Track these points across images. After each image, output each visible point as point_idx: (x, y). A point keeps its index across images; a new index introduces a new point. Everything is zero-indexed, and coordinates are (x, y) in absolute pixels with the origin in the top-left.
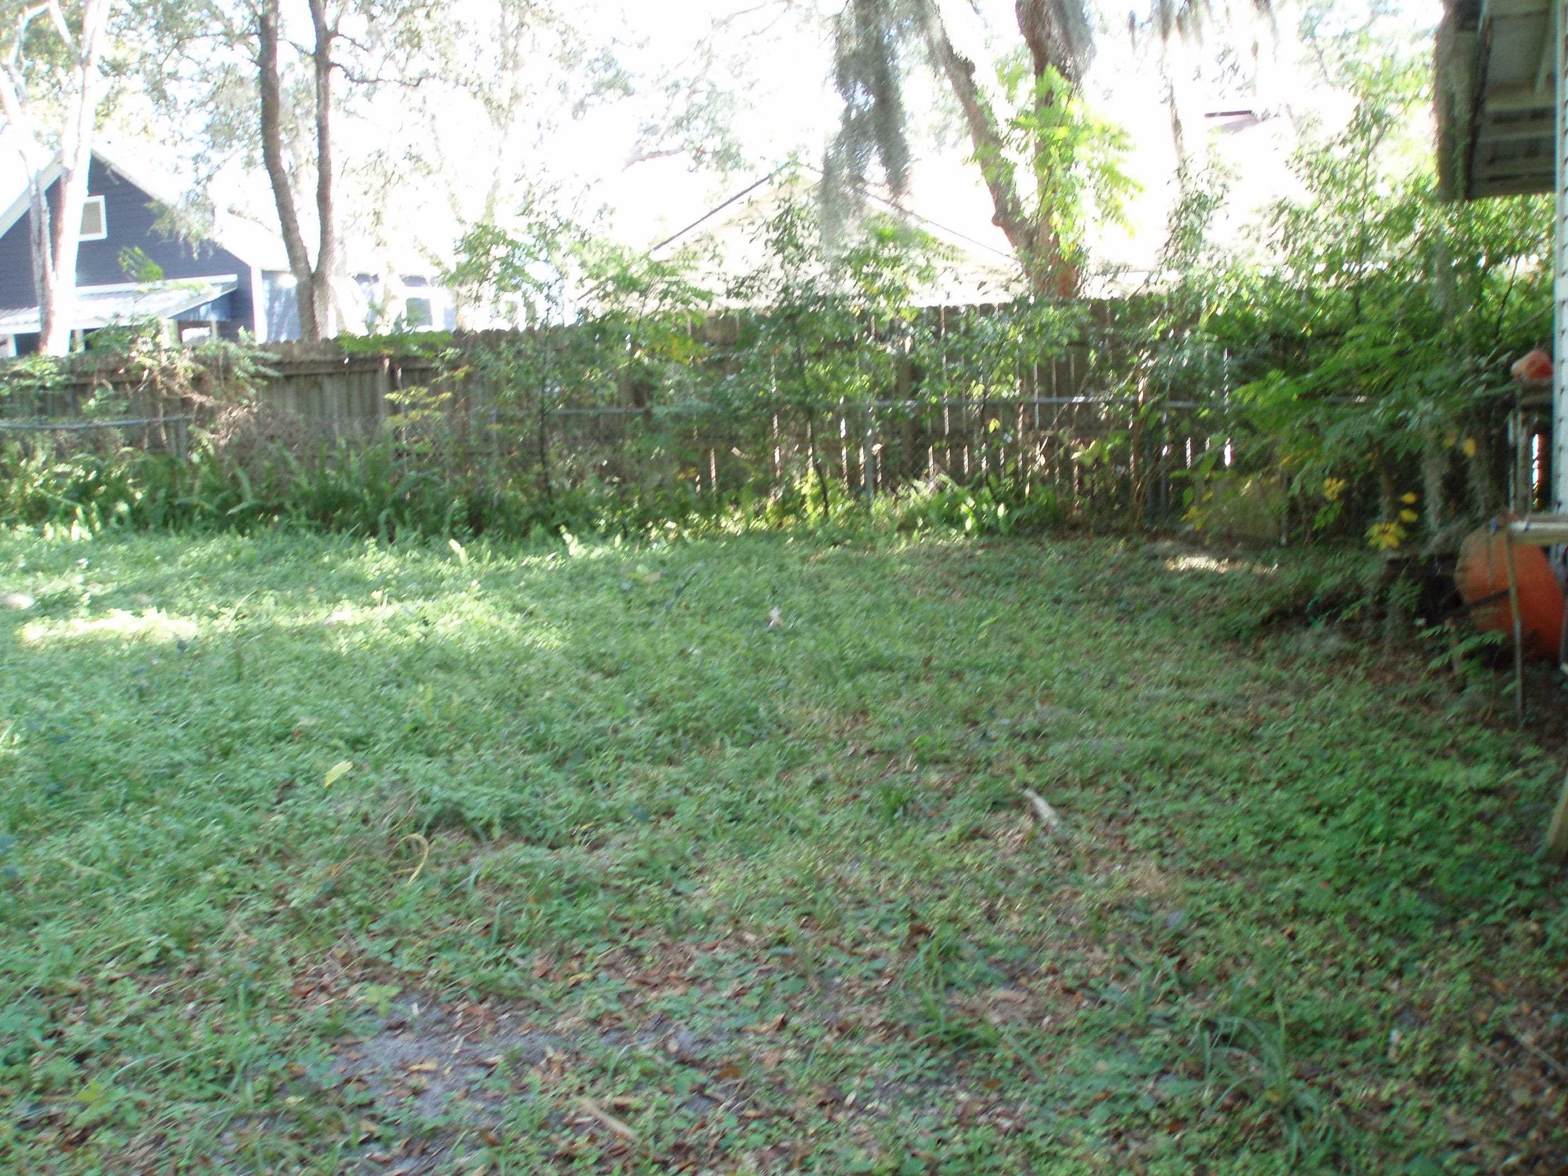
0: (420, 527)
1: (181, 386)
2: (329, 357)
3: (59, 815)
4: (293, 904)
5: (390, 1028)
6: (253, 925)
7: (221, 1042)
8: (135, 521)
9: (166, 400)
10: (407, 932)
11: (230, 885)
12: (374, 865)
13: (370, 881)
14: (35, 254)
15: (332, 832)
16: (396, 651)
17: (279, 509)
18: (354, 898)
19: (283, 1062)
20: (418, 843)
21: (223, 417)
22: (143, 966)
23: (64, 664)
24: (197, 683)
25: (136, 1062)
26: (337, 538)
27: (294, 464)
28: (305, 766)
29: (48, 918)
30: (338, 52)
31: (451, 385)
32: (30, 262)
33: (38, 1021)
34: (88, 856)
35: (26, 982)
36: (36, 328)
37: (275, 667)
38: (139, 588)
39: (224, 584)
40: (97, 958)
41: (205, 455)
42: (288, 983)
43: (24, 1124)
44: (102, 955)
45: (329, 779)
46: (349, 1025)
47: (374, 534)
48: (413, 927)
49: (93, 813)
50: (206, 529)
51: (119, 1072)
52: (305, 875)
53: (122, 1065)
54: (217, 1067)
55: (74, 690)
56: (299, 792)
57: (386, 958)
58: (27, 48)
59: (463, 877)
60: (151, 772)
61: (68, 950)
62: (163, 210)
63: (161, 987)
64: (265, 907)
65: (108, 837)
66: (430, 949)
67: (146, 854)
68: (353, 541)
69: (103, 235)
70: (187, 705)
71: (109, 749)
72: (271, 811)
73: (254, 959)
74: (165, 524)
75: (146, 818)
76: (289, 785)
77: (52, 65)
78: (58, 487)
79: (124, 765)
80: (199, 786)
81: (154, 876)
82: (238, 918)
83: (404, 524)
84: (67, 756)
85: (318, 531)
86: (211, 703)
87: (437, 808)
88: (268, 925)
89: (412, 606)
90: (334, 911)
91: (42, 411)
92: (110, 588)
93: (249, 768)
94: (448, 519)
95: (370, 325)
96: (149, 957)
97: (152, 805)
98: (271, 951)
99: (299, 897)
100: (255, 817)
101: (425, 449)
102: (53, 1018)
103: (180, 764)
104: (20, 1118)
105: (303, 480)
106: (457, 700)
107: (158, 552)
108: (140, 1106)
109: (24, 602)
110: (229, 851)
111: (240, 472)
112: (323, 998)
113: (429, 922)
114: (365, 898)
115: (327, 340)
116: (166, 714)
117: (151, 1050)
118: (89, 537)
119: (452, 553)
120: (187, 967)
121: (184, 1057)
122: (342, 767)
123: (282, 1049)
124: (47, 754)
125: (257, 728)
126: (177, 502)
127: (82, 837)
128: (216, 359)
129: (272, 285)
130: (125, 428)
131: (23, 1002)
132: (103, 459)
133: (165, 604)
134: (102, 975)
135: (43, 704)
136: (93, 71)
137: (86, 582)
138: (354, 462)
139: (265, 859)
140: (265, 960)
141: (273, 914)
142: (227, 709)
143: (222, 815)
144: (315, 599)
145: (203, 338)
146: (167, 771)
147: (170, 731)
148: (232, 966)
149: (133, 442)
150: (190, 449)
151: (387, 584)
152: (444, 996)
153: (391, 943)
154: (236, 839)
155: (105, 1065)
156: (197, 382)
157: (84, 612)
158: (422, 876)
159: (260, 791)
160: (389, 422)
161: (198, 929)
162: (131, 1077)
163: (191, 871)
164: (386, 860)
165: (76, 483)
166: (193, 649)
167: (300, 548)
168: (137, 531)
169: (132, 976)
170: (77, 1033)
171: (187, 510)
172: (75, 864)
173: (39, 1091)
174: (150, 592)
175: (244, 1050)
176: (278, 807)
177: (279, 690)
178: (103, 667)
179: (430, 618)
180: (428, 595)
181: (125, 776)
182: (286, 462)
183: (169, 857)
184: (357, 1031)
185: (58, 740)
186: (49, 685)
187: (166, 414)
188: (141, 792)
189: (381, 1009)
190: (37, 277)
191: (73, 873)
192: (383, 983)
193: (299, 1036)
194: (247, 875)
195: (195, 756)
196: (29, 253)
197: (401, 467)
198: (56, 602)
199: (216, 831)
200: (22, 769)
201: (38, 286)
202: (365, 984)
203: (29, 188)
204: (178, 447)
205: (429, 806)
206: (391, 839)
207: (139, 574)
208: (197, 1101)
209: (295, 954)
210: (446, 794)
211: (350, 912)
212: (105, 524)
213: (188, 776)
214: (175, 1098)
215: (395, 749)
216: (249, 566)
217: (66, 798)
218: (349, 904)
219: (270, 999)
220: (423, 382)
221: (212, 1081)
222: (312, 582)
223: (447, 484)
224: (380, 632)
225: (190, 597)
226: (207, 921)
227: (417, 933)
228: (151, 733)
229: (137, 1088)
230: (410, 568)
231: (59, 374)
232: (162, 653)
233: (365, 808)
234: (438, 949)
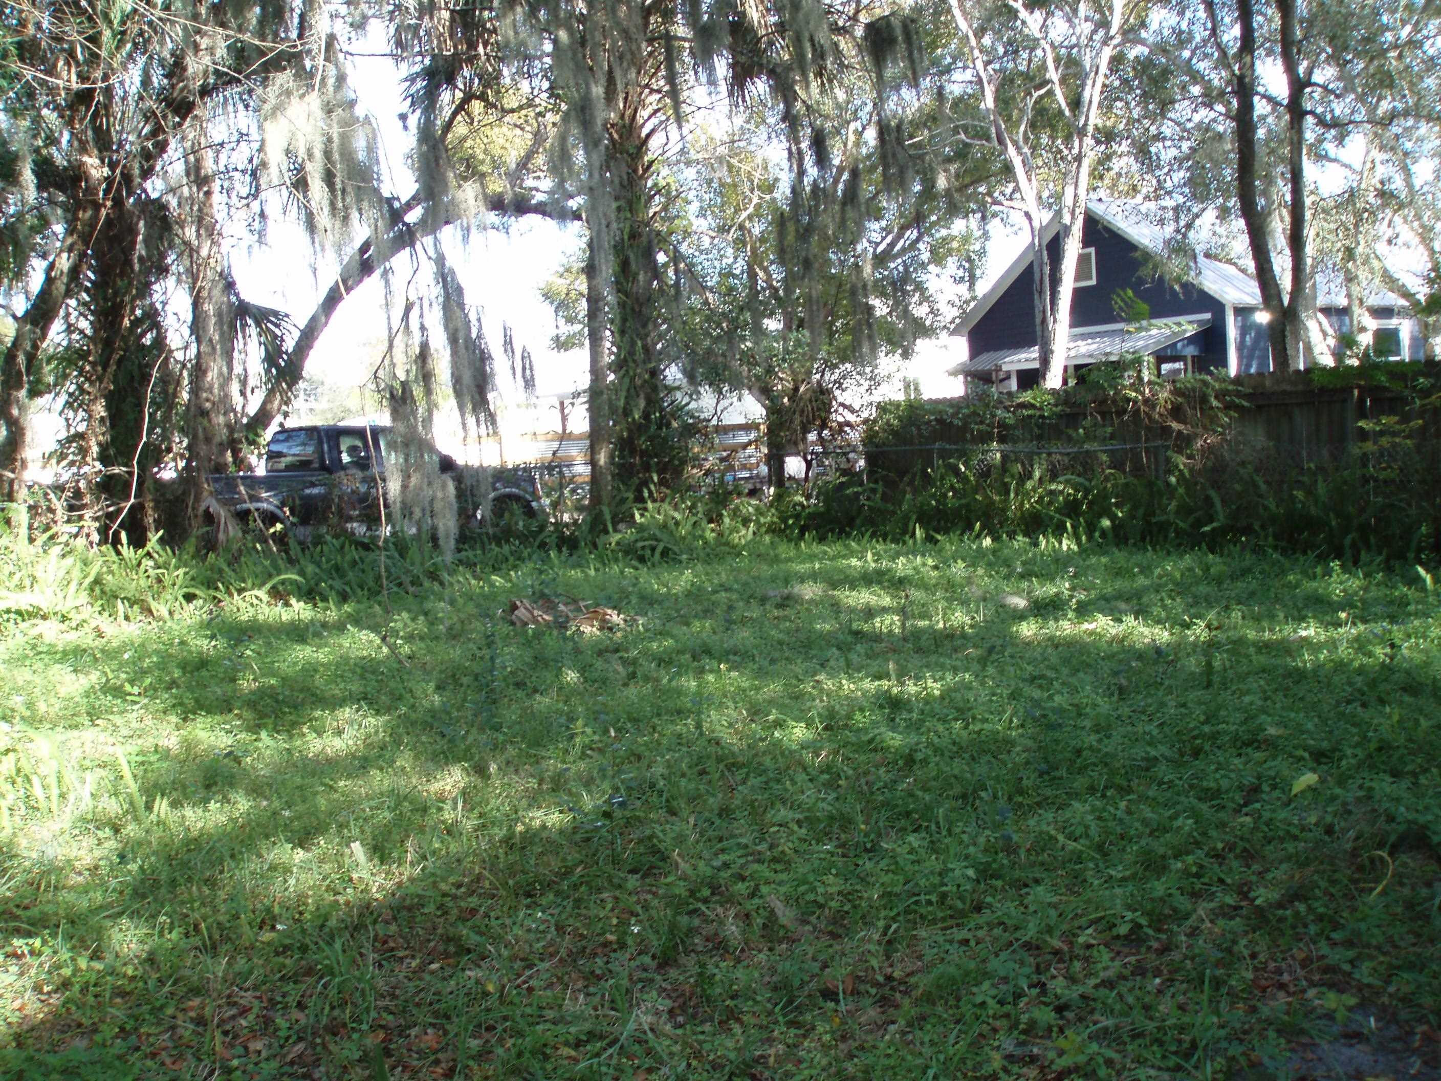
0: (1385, 552)
1: (1161, 415)
2: (1300, 387)
3: (1048, 792)
4: (1258, 902)
5: (1347, 1036)
6: (1217, 916)
7: (1186, 1019)
8: (1116, 535)
9: (1149, 429)
10: (1368, 946)
11: (1198, 876)
12: (1337, 876)
13: (1332, 890)
14: (1037, 301)
15: (1295, 838)
16: (1361, 671)
17: (1248, 530)
18: (1316, 904)
19: (1241, 1049)
20: (1381, 859)
21: (1199, 443)
22: (1118, 937)
23: (1054, 660)
24: (1170, 687)
25: (1108, 1022)
26: (1302, 559)
27: (1263, 487)
28: (1272, 773)
29: (1037, 881)
30: (1311, 100)
31: (1421, 414)
32: (1032, 307)
33: (1026, 970)
34: (1072, 833)
35: (1017, 935)
36: (1036, 365)
37: (1242, 678)
38: (1119, 596)
39: (1195, 597)
40: (1076, 923)
41: (1181, 477)
42: (1249, 975)
43: (1009, 1057)
44: (1083, 921)
45: (1296, 789)
46: (1306, 1025)
47: (1338, 557)
48: (1374, 942)
49: (1077, 794)
50: (1179, 545)
51: (1093, 1028)
52: (1270, 876)
53: (1095, 1023)
54: (1180, 1041)
55: (1063, 684)
56: (1264, 796)
57: (1347, 967)
58: (1033, 125)
59: (1426, 900)
60: (1127, 763)
61: (1053, 913)
62: (1147, 256)
63: (1132, 959)
64: (1229, 900)
65: (1090, 817)
66: (1391, 966)
67: (1122, 837)
68: (1318, 563)
69: (1093, 282)
70: (1162, 704)
71: (1093, 738)
72: (1237, 811)
73: (1219, 947)
74: (1143, 539)
75: (1123, 805)
76: (1255, 790)
77: (1053, 138)
78: (1050, 503)
79: (1107, 754)
80: (1171, 781)
81: (1129, 858)
82: (1203, 909)
83: (1369, 548)
84: (1057, 742)
85: (1284, 552)
86: (1184, 705)
87: (1402, 828)
88: (1232, 918)
89: (1378, 627)
90: (1297, 914)
91: (1040, 438)
92: (1093, 594)
93: (1217, 770)
94: (1414, 544)
95: (1338, 355)
96: (1123, 930)
97: (1129, 794)
98: (1235, 942)
99: (1263, 896)
100: (1222, 815)
101: (1392, 475)
102: (1038, 970)
103: (1156, 759)
104: (1007, 1052)
105: (1271, 504)
106: (1424, 723)
107: (1138, 565)
108: (1109, 1063)
109: (1020, 602)
110: (1198, 844)
111: (1212, 493)
112: (1282, 996)
113: (1390, 940)
114: (1326, 906)
115: (1298, 371)
116: (1143, 712)
117: (1122, 1014)
118: (1075, 548)
119: (1418, 579)
120: (1155, 945)
121: (1151, 1026)
122: (1309, 778)
123: (1239, 1036)
124: (1042, 737)
125: (1226, 732)
126: (1154, 520)
127: (1068, 814)
128: (1194, 390)
129: (1244, 320)
130: (1111, 453)
131: (1014, 951)
132: (1090, 481)
133: (1141, 612)
134: (1081, 940)
135: (1037, 694)
136: (1089, 141)
137: (1073, 589)
138: (1322, 489)
139: (1231, 855)
140: (1229, 951)
141: (1236, 908)
142: (1199, 713)
143: (1192, 808)
144: (1281, 615)
145: (1178, 371)
146: (1143, 764)
147: (1147, 728)
148: (1197, 951)
149: (1117, 465)
150: (1169, 472)
151: (1352, 606)
152: (1404, 1015)
153: (1351, 954)
154: (1204, 834)
155: (1081, 1019)
156: (1176, 412)
157: (1071, 615)
158: (1384, 893)
159: (1227, 792)
160: (1355, 450)
161: (1167, 911)
162: (1103, 1035)
163: (1163, 857)
164: (1349, 872)
165: (1066, 501)
166: (1168, 655)
167: (1267, 568)
168: (1117, 545)
169: (1106, 945)
170: (1058, 986)
171: (1163, 527)
172: (1061, 838)
173: (1024, 1032)
174: (1128, 600)
175: (1206, 1030)
176: (1245, 810)
177: (1247, 699)
178: (1089, 665)
179: (1397, 642)
180: (1393, 619)
181: (1106, 764)
182: (1255, 486)
183: (1143, 842)
184: (1313, 1032)
185: (1051, 727)
186: (1042, 677)
187: (1147, 440)
188: (1118, 780)
189: (1339, 1016)
190: (1038, 320)
191: (1060, 845)
192: (1341, 991)
193: (1257, 1027)
194: (1215, 869)
195: (1168, 753)
196: (1032, 300)
197: (1368, 493)
198: (1047, 605)
199: (1186, 824)
200: (1018, 749)
201: (1038, 328)
202: (1324, 989)
203: (1033, 243)
204: (1157, 470)
205: (1393, 825)
206: (1355, 853)
207: (1119, 584)
208: (1160, 1069)
209: (1257, 949)
210: (1411, 816)
211: (1311, 917)
212: (1090, 538)
213: (1163, 771)
214: (1140, 1061)
215: (1359, 766)
216: (1219, 581)
217: (1055, 778)
218: (1310, 909)
219: (1231, 987)
220: (1391, 412)
221: (1175, 1053)
222: (1277, 599)
223: (1413, 511)
224: (1344, 652)
225: (1164, 607)
226: (1176, 904)
227: (1378, 948)
228: (1129, 728)
229: (1109, 1046)
230: (1374, 593)
231: (1056, 405)
232: (1140, 655)
233: (1329, 819)
234: (1399, 968)
